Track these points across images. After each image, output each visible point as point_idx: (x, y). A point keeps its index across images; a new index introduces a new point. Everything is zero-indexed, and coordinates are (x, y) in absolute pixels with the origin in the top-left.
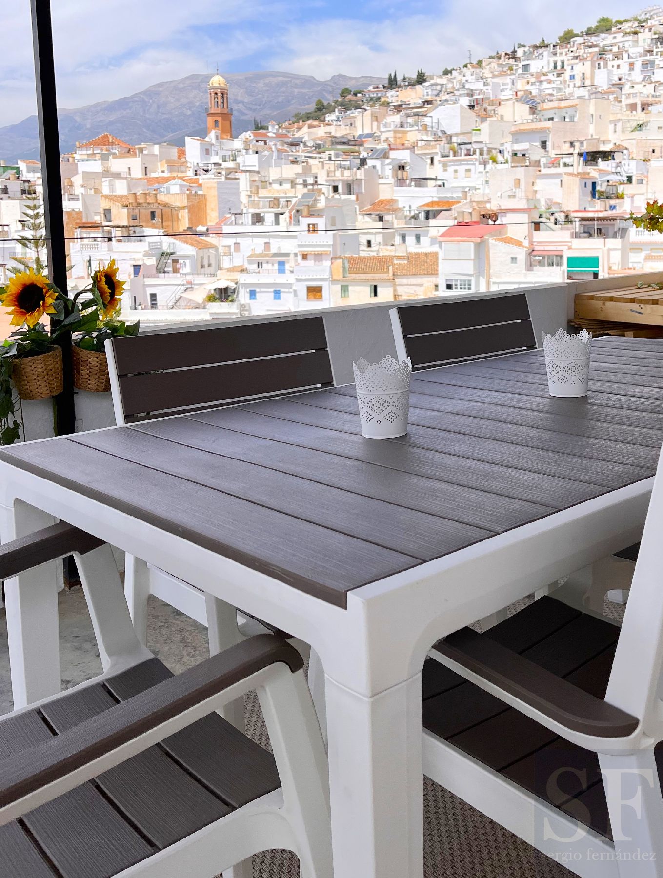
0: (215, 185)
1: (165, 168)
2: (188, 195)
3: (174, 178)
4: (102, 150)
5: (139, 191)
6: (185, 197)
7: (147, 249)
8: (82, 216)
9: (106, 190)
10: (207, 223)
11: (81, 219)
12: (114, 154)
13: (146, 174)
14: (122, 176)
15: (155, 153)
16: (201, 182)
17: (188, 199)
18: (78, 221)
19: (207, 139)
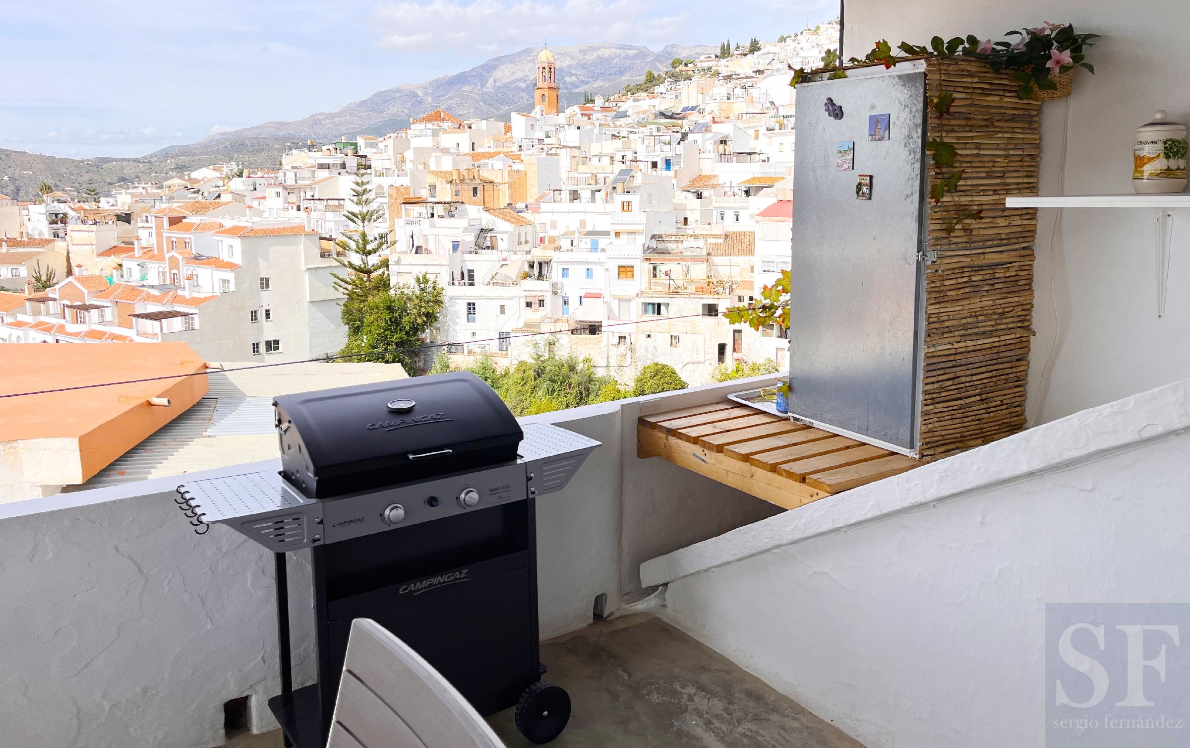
0: (536, 162)
1: (491, 144)
2: (509, 171)
3: (499, 153)
4: (433, 125)
5: (463, 168)
6: (506, 173)
7: (466, 225)
8: (409, 192)
9: (433, 167)
10: (526, 199)
11: (409, 194)
12: (444, 129)
13: (473, 150)
14: (451, 151)
15: (483, 129)
16: (523, 158)
17: (509, 175)
18: (406, 196)
19: (532, 114)
